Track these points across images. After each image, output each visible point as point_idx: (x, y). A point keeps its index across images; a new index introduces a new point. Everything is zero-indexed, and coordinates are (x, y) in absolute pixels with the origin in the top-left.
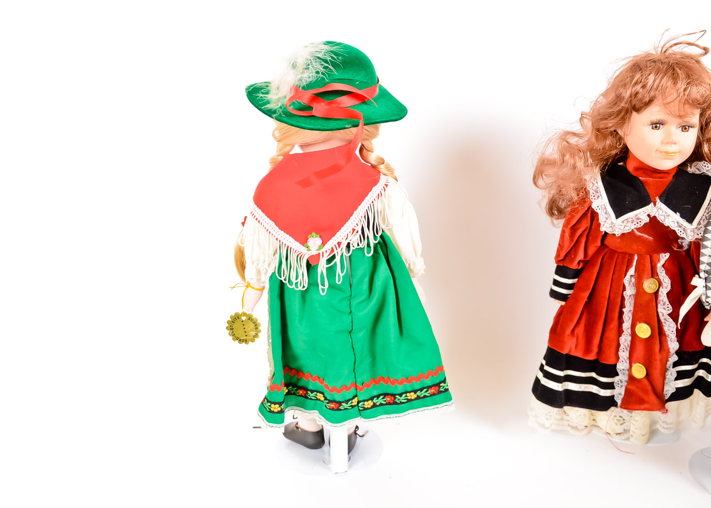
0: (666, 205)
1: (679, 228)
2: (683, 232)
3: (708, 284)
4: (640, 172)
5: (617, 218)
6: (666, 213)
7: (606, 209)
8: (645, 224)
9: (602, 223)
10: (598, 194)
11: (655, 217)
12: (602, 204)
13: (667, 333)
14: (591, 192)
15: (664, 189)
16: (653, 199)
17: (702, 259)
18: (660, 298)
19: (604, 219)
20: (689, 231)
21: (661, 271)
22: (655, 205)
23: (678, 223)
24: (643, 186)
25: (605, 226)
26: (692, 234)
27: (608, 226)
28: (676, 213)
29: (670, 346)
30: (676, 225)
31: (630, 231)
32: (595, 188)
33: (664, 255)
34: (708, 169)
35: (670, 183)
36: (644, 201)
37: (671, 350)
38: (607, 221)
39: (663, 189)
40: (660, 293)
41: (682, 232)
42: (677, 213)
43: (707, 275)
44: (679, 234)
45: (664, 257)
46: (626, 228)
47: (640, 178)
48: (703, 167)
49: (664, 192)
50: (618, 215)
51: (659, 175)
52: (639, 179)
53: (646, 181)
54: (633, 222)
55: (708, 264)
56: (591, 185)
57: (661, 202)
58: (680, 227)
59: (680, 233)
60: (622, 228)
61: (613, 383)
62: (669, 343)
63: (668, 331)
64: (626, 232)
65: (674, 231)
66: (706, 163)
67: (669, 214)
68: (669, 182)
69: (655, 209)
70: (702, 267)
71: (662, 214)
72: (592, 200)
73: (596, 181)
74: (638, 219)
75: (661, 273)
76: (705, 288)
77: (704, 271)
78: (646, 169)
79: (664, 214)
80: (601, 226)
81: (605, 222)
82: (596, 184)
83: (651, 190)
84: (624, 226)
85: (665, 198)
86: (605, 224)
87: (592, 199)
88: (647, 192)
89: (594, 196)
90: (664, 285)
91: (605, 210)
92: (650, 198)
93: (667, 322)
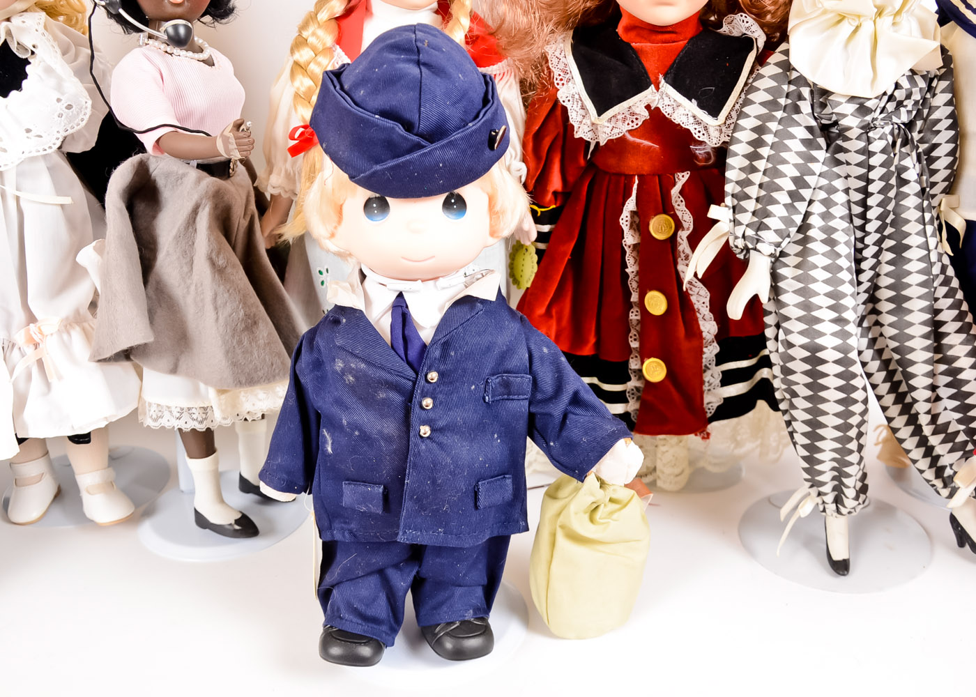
0: (674, 88)
1: (696, 126)
2: (704, 132)
3: (737, 216)
4: (632, 35)
5: (600, 113)
6: (675, 101)
7: (581, 100)
8: (644, 121)
9: (576, 126)
10: (567, 76)
11: (657, 109)
12: (573, 91)
13: (696, 307)
14: (556, 72)
15: (672, 61)
16: (652, 78)
17: (729, 174)
18: (680, 248)
19: (580, 118)
20: (711, 130)
21: (679, 203)
22: (658, 88)
23: (694, 117)
24: (638, 58)
25: (580, 129)
26: (717, 134)
27: (587, 129)
28: (691, 101)
29: (702, 328)
30: (692, 120)
31: (621, 135)
32: (561, 66)
33: (680, 175)
34: (747, 25)
35: (682, 51)
36: (639, 83)
37: (704, 335)
38: (584, 121)
39: (669, 62)
40: (679, 239)
41: (701, 133)
42: (693, 100)
43: (736, 202)
44: (696, 136)
45: (683, 178)
46: (616, 131)
47: (633, 44)
48: (741, 22)
49: (672, 67)
50: (601, 109)
51: (660, 37)
52: (631, 46)
53: (642, 50)
54: (624, 119)
55: (737, 183)
56: (555, 61)
57: (667, 82)
58: (699, 123)
59: (698, 134)
60: (608, 130)
61: (625, 391)
62: (701, 322)
63: (696, 302)
64: (615, 137)
65: (688, 131)
66: (744, 15)
67: (680, 102)
68: (680, 49)
69: (657, 96)
70: (729, 188)
71: (670, 103)
72: (558, 87)
73: (563, 53)
74: (633, 114)
75: (679, 205)
76: (732, 223)
77: (733, 196)
78: (641, 28)
79: (672, 103)
80: (576, 129)
81: (581, 122)
82: (563, 60)
83: (650, 64)
84: (611, 127)
85: (672, 75)
86: (582, 126)
87: (558, 84)
88: (643, 68)
89: (561, 80)
90: (685, 225)
91: (580, 102)
92: (648, 78)
93: (693, 288)
